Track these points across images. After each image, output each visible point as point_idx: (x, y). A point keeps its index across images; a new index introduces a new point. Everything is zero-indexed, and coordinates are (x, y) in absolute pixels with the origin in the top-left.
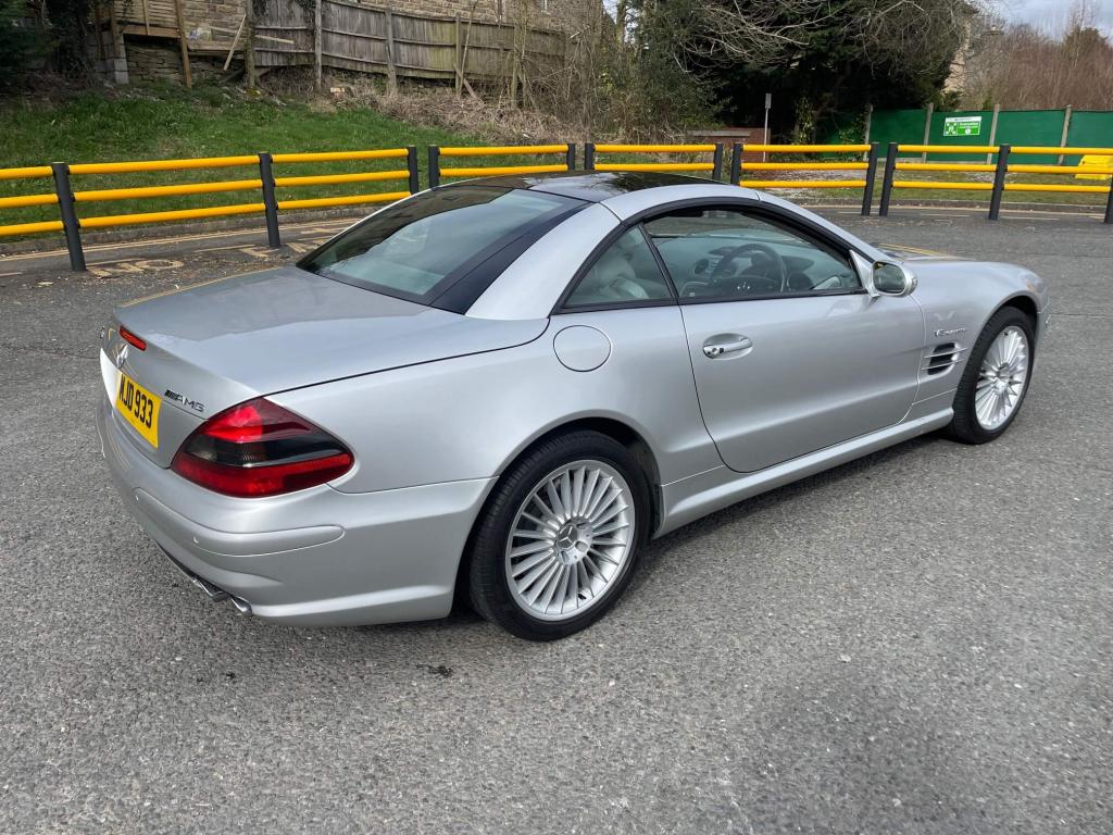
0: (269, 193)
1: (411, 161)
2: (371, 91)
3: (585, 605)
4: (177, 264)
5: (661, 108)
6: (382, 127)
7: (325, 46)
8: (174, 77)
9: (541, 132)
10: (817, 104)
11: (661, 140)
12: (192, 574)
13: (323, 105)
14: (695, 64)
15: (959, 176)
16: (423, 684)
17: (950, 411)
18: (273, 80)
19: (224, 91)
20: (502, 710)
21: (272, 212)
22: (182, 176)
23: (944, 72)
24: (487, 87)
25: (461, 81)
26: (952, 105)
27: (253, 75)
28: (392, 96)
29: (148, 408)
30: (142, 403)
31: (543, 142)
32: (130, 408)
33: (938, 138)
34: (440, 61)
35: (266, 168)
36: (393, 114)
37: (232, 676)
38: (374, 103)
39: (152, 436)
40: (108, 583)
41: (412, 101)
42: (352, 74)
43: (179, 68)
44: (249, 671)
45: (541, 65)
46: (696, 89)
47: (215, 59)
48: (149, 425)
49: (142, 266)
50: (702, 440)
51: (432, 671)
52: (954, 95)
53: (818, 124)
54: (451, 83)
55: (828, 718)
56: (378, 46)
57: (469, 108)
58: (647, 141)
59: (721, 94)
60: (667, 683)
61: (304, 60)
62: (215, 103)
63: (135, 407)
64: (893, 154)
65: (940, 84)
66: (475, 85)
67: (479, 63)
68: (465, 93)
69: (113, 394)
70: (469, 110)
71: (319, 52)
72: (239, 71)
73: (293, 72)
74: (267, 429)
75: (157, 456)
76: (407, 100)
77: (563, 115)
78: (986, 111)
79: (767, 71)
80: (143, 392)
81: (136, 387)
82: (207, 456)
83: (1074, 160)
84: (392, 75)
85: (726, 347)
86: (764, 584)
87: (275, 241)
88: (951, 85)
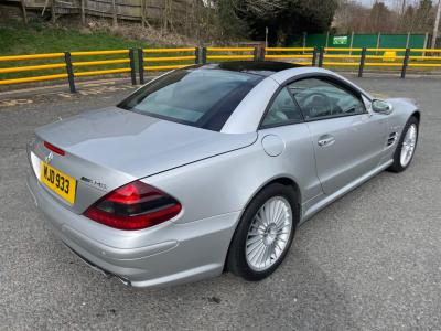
0: (69, 69)
1: (131, 55)
2: (106, 25)
3: (273, 261)
4: (30, 101)
5: (227, 32)
6: (114, 41)
7: (86, 5)
8: (19, 19)
9: (180, 43)
10: (285, 32)
11: (229, 46)
12: (93, 265)
13: (86, 31)
14: (240, 14)
15: (341, 60)
16: (208, 308)
17: (392, 161)
18: (64, 20)
19: (42, 25)
20: (250, 319)
21: (71, 77)
22: (27, 62)
23: (331, 20)
24: (156, 24)
25: (144, 21)
26: (335, 32)
27: (55, 18)
28: (116, 27)
29: (66, 184)
30: (61, 181)
31: (181, 47)
32: (52, 182)
33: (331, 45)
34: (135, 12)
35: (68, 58)
36: (117, 35)
37: (114, 311)
38: (108, 30)
39: (70, 198)
40: (37, 263)
41: (125, 29)
42: (98, 17)
43: (22, 15)
44: (122, 308)
45: (178, 15)
46: (242, 25)
47: (37, 11)
48: (67, 192)
49: (13, 103)
50: (316, 183)
51: (210, 300)
52: (334, 29)
53: (286, 39)
54: (139, 22)
55: (396, 309)
56: (108, 6)
57: (149, 32)
58: (223, 46)
59: (252, 27)
60: (320, 298)
61: (77, 12)
62: (39, 30)
63: (56, 182)
64: (322, 52)
65: (330, 24)
66: (150, 23)
67: (152, 13)
68: (146, 26)
69: (38, 172)
70: (149, 33)
71: (83, 8)
72: (48, 16)
73: (72, 16)
74: (142, 196)
75: (74, 208)
76: (123, 29)
77: (189, 35)
78: (348, 35)
79: (266, 18)
80: (61, 175)
81: (56, 172)
82: (108, 210)
83: (381, 53)
84: (115, 18)
85: (327, 140)
86: (341, 243)
87: (73, 90)
88: (333, 24)
